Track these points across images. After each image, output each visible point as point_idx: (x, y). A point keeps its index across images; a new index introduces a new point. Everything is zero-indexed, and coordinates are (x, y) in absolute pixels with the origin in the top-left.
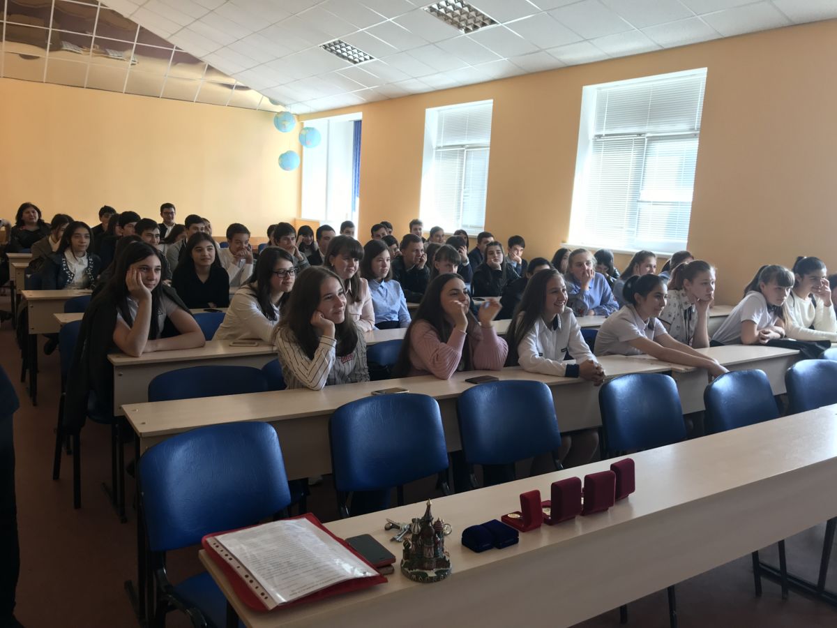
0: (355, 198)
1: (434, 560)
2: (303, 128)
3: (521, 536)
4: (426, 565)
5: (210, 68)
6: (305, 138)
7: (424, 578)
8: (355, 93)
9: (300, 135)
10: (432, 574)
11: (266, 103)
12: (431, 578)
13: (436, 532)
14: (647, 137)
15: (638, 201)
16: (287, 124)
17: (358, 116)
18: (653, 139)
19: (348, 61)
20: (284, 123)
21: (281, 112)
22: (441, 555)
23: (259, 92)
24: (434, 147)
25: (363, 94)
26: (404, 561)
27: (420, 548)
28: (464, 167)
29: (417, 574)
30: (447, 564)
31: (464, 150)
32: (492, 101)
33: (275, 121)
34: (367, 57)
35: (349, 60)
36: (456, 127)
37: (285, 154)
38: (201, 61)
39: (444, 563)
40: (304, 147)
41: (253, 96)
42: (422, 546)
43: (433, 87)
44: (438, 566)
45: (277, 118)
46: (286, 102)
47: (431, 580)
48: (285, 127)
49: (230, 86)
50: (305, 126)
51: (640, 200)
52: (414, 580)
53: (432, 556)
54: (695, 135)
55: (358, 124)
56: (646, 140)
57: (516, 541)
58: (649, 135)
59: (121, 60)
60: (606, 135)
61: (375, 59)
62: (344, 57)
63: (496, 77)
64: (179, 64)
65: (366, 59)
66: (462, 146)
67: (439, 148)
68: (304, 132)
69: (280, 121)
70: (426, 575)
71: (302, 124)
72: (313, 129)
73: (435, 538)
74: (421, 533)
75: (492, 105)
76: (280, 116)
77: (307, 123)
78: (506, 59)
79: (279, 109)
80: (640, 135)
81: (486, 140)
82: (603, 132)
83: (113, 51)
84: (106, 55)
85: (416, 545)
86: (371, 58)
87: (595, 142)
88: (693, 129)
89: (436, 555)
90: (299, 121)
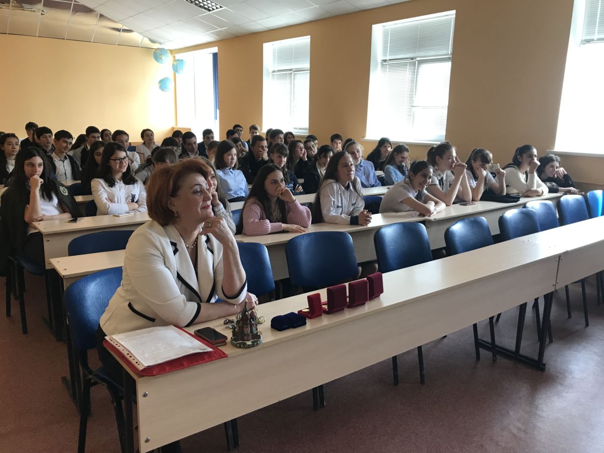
0: (216, 110)
1: (251, 335)
2: (175, 60)
3: (308, 321)
4: (245, 338)
5: (101, 16)
6: (177, 67)
7: (244, 346)
8: (211, 33)
9: (173, 65)
10: (249, 343)
11: (146, 42)
12: (249, 345)
13: (251, 318)
14: (418, 61)
15: (412, 106)
16: (163, 58)
17: (215, 50)
18: (421, 62)
19: (204, 10)
20: (161, 56)
21: (158, 49)
22: (255, 332)
23: (140, 33)
24: (271, 71)
25: (217, 33)
26: (233, 338)
27: (241, 328)
28: (293, 85)
29: (240, 343)
30: (259, 337)
31: (292, 73)
32: (309, 37)
33: (154, 56)
34: (218, 6)
35: (205, 8)
36: (285, 56)
37: (163, 79)
38: (95, 11)
39: (257, 337)
40: (177, 74)
41: (136, 37)
42: (243, 327)
43: (267, 28)
44: (253, 338)
45: (155, 53)
46: (162, 41)
47: (249, 347)
48: (162, 60)
49: (118, 30)
50: (176, 59)
51: (413, 105)
52: (237, 347)
53: (249, 332)
54: (449, 58)
55: (215, 55)
56: (417, 62)
57: (305, 324)
58: (418, 59)
59: (34, 11)
60: (390, 60)
61: (224, 8)
62: (201, 6)
63: (312, 19)
64: (77, 13)
65: (217, 8)
66: (291, 70)
67: (274, 72)
68: (175, 63)
69: (157, 55)
70: (246, 344)
71: (174, 56)
72: (182, 60)
73: (250, 322)
74: (242, 319)
75: (309, 40)
76: (157, 51)
77: (179, 56)
78: (317, 6)
79: (156, 46)
80: (412, 59)
81: (307, 65)
82: (388, 58)
83: (27, 5)
84: (22, 8)
85: (239, 328)
86: (221, 7)
87: (382, 65)
88: (448, 54)
89: (252, 331)
90: (172, 54)
